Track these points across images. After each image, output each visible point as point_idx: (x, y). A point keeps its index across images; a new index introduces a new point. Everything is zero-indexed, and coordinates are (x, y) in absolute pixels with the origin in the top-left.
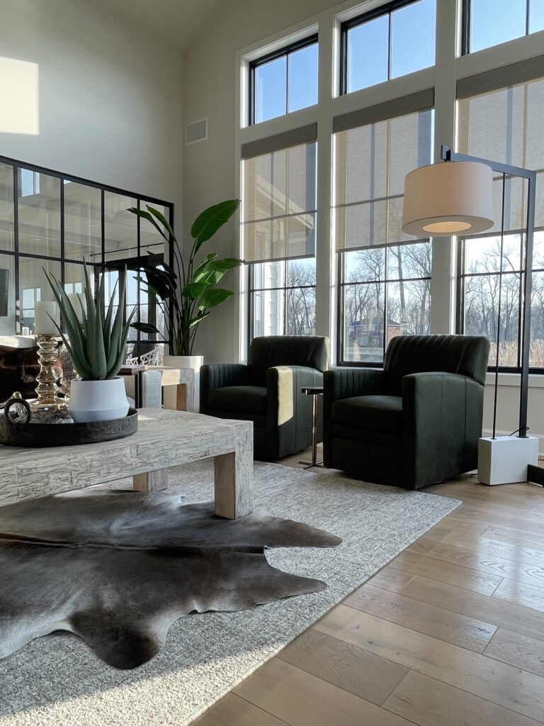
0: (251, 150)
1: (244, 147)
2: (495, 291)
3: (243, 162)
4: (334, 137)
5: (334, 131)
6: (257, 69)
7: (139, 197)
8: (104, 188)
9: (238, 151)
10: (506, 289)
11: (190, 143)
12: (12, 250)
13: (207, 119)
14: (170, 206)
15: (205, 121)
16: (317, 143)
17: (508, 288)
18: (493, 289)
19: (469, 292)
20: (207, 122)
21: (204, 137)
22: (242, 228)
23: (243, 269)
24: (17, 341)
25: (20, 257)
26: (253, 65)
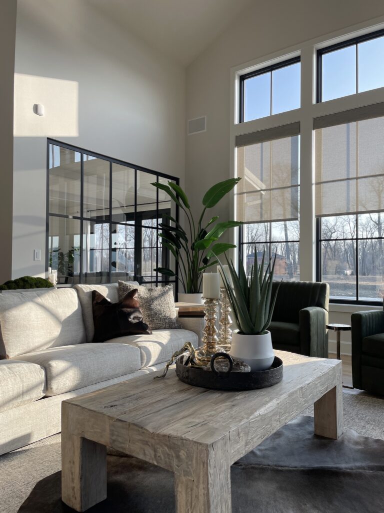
0: (244, 140)
1: (237, 137)
2: (354, 231)
3: (236, 149)
4: (314, 132)
5: (314, 129)
6: (246, 81)
7: (158, 174)
8: (137, 168)
9: (233, 140)
10: (362, 230)
11: (192, 134)
12: (79, 215)
13: (206, 117)
14: (177, 180)
15: (204, 118)
16: (299, 136)
17: (363, 229)
18: (352, 230)
19: (334, 232)
20: (206, 119)
21: (204, 129)
22: (236, 197)
23: (236, 229)
24: (107, 289)
25: (84, 221)
26: (243, 78)
